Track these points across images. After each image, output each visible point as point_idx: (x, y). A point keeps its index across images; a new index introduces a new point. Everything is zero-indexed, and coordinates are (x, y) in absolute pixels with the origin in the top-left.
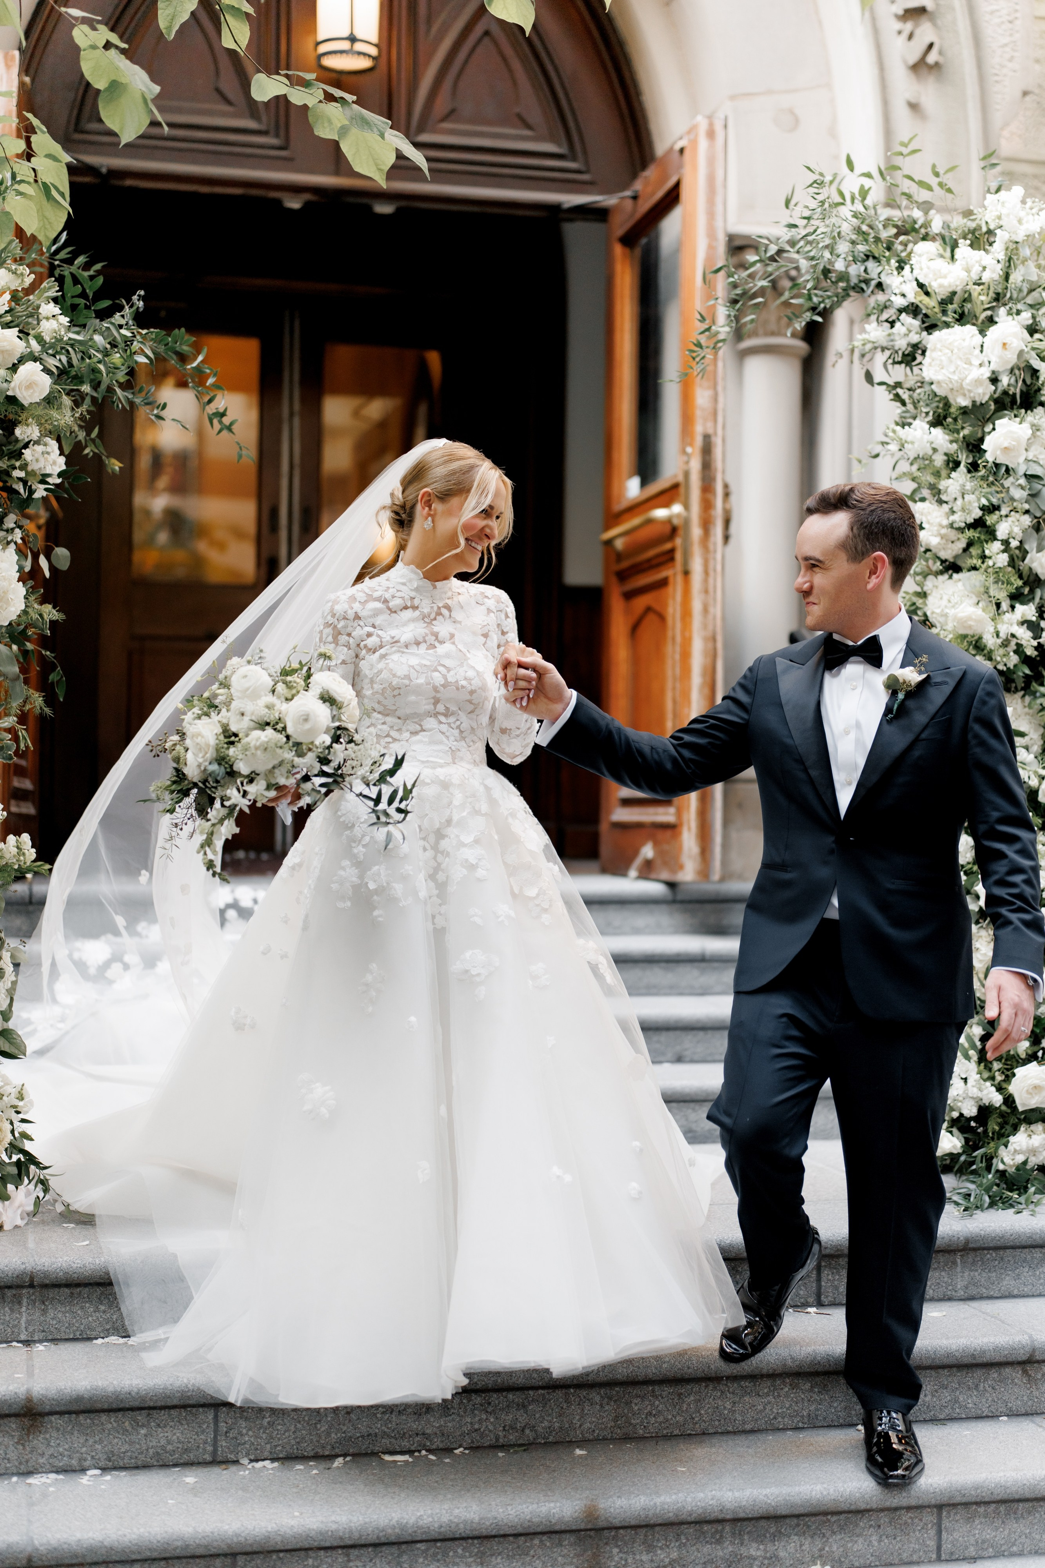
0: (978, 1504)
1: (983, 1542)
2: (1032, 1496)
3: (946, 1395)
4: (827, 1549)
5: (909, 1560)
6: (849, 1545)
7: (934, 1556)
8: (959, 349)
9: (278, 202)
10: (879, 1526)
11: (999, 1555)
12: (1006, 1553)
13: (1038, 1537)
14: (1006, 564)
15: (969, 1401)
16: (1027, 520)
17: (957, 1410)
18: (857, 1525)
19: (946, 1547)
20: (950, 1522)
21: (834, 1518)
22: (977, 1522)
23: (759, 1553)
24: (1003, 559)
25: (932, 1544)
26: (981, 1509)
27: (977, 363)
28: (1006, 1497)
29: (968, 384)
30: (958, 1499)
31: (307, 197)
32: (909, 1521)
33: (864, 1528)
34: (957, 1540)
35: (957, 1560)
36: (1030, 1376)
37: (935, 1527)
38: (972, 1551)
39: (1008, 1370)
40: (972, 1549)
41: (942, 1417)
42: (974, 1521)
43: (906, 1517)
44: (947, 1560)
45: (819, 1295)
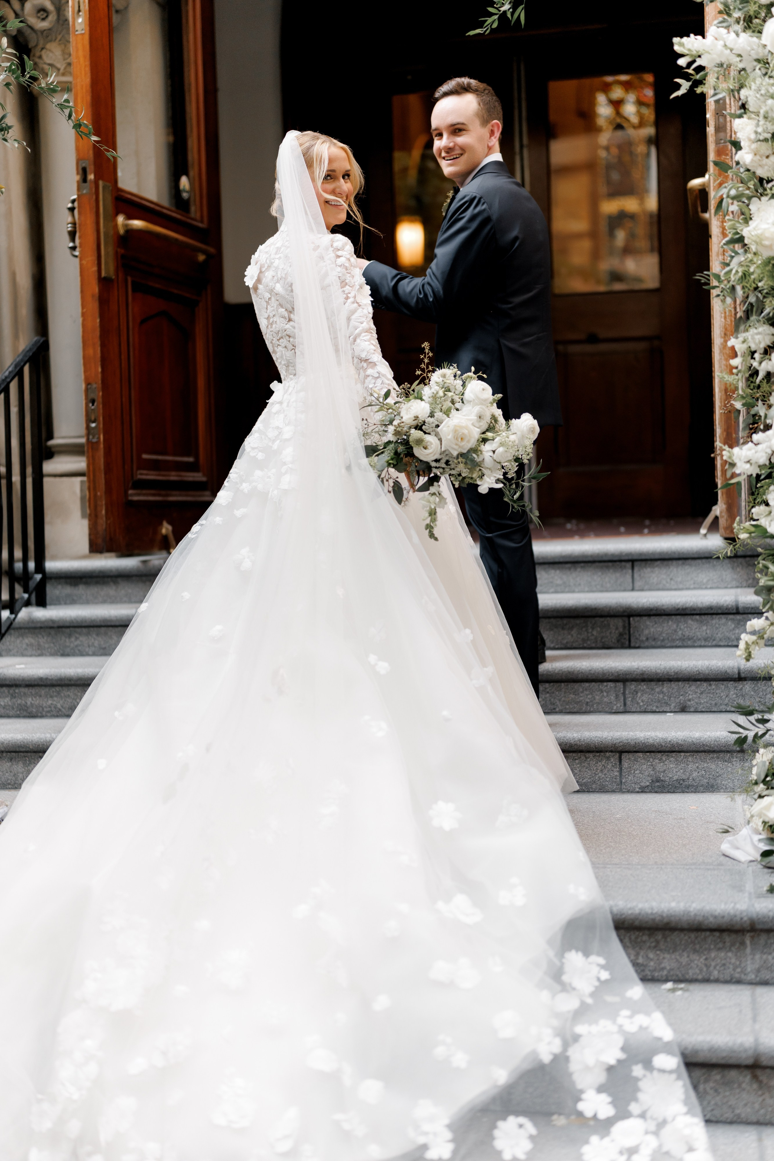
36: (761, 1082)
39: (733, 1073)
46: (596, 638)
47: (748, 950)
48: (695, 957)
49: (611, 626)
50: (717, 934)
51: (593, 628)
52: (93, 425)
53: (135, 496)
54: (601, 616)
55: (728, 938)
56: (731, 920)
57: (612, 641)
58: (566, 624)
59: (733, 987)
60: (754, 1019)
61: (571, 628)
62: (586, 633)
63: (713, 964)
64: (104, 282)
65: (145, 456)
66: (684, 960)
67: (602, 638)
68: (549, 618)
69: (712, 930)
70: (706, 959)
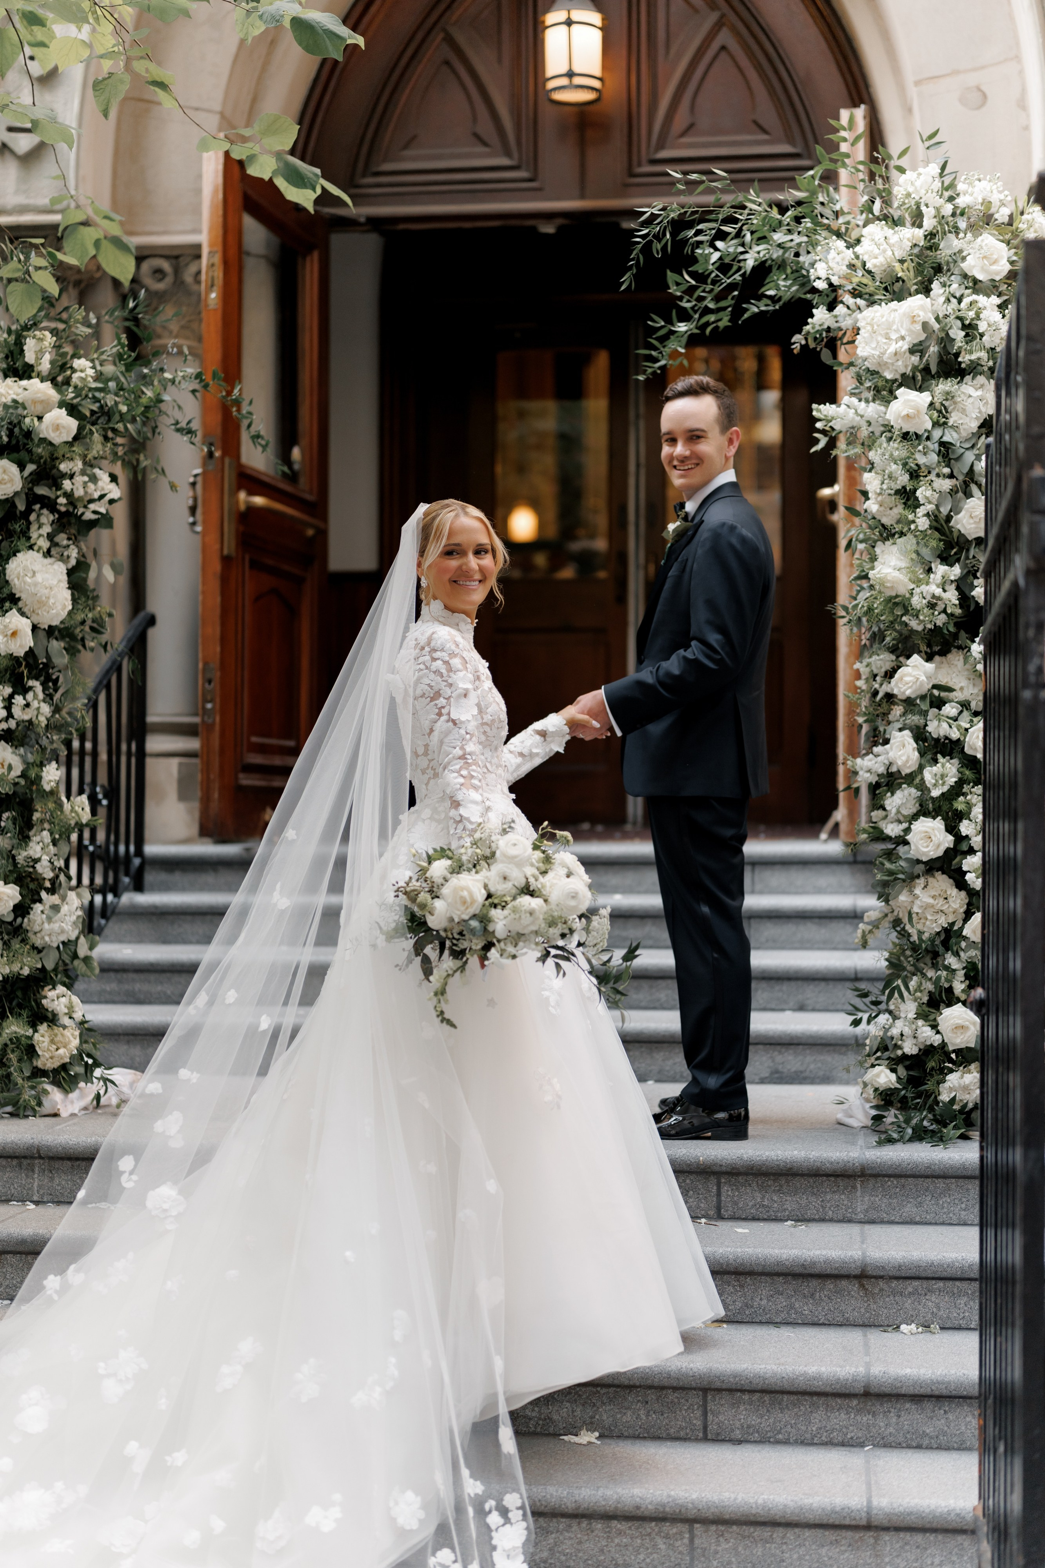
0: (743, 1391)
1: (749, 1427)
2: (792, 1389)
3: (782, 1302)
4: (597, 1417)
5: (677, 1435)
6: (619, 1416)
7: (701, 1435)
8: (878, 326)
9: (534, 229)
10: (647, 1402)
11: (765, 1439)
12: (772, 1440)
13: (804, 1428)
14: (927, 526)
15: (805, 1308)
16: (946, 485)
17: (794, 1316)
18: (626, 1399)
19: (712, 1428)
20: (715, 1405)
21: (604, 1391)
22: (742, 1408)
23: (534, 1414)
24: (923, 523)
25: (698, 1423)
26: (746, 1397)
27: (894, 336)
28: (765, 1387)
29: (889, 358)
30: (718, 1385)
31: (560, 221)
32: (676, 1400)
33: (632, 1403)
34: (723, 1423)
35: (723, 1441)
36: (867, 1289)
37: (701, 1408)
38: (738, 1434)
39: (844, 1283)
40: (738, 1432)
41: (778, 1320)
42: (738, 1407)
43: (672, 1396)
44: (713, 1440)
45: (719, 1208)
47: (859, 1193)
48: (813, 1199)
50: (833, 1179)
52: (209, 706)
53: (246, 780)
55: (841, 1182)
56: (845, 1165)
59: (845, 1225)
60: (863, 1242)
63: (828, 1205)
64: (226, 560)
65: (254, 739)
66: (804, 1202)
69: (828, 1175)
70: (823, 1201)
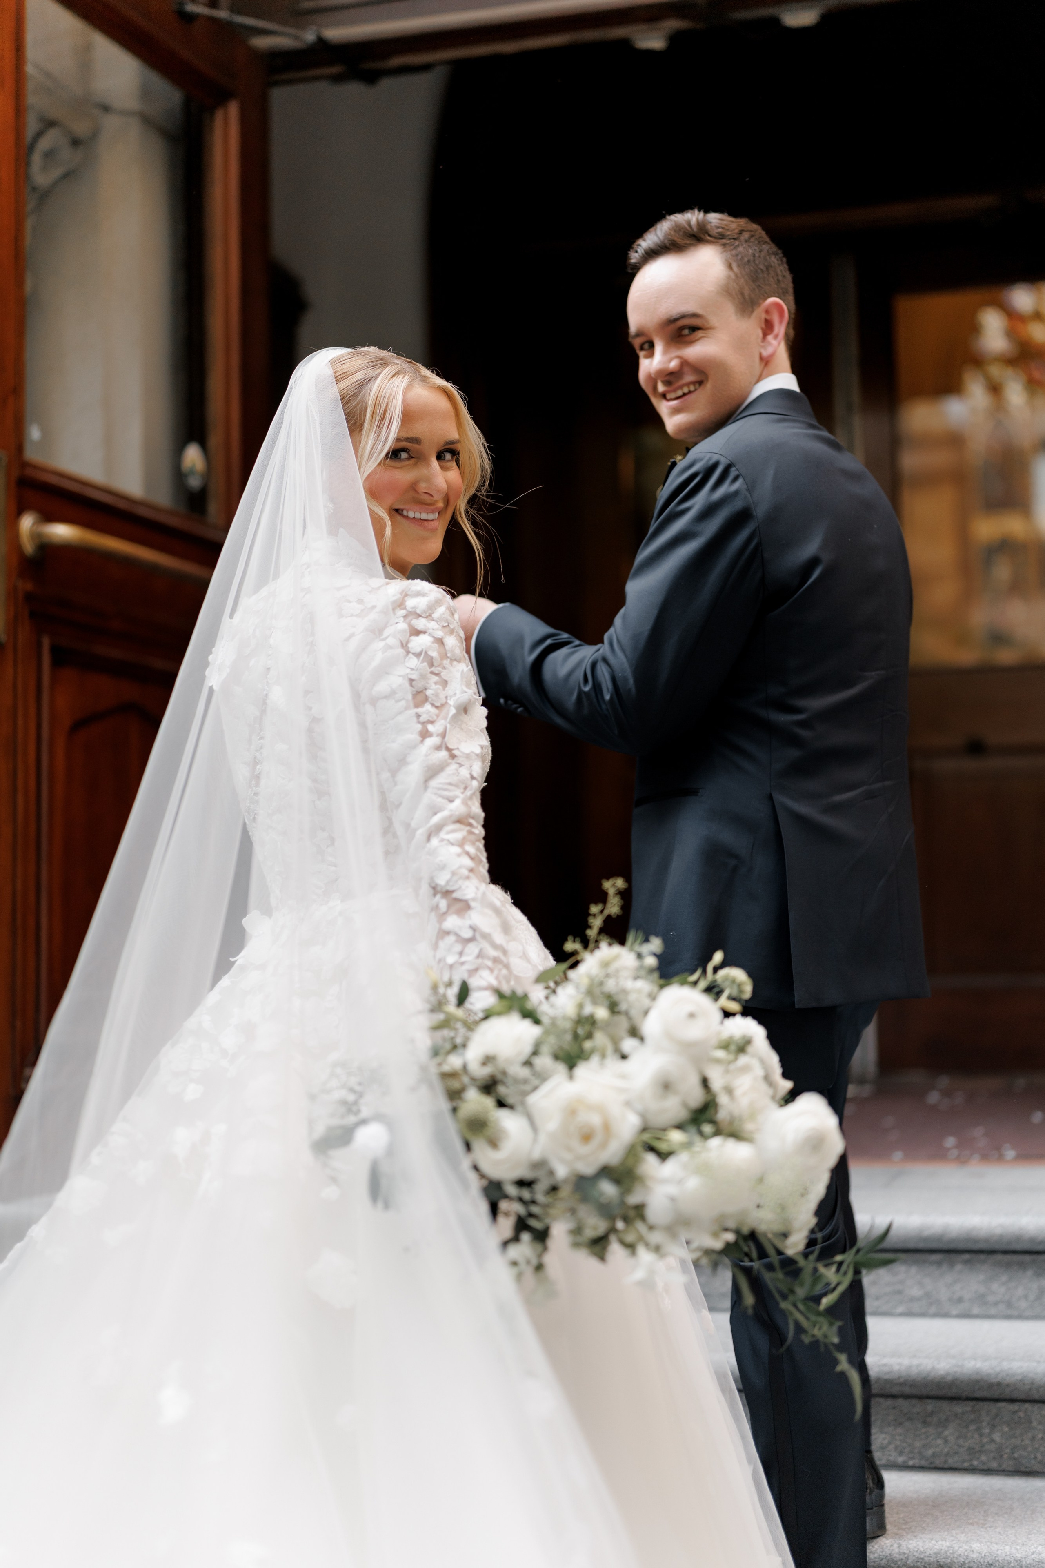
46: (1000, 1449)
49: (1035, 1424)
51: (993, 1427)
54: (1012, 1401)
57: (1035, 1458)
58: (932, 1413)
61: (944, 1424)
62: (976, 1436)
67: (1014, 1449)
68: (894, 1396)
